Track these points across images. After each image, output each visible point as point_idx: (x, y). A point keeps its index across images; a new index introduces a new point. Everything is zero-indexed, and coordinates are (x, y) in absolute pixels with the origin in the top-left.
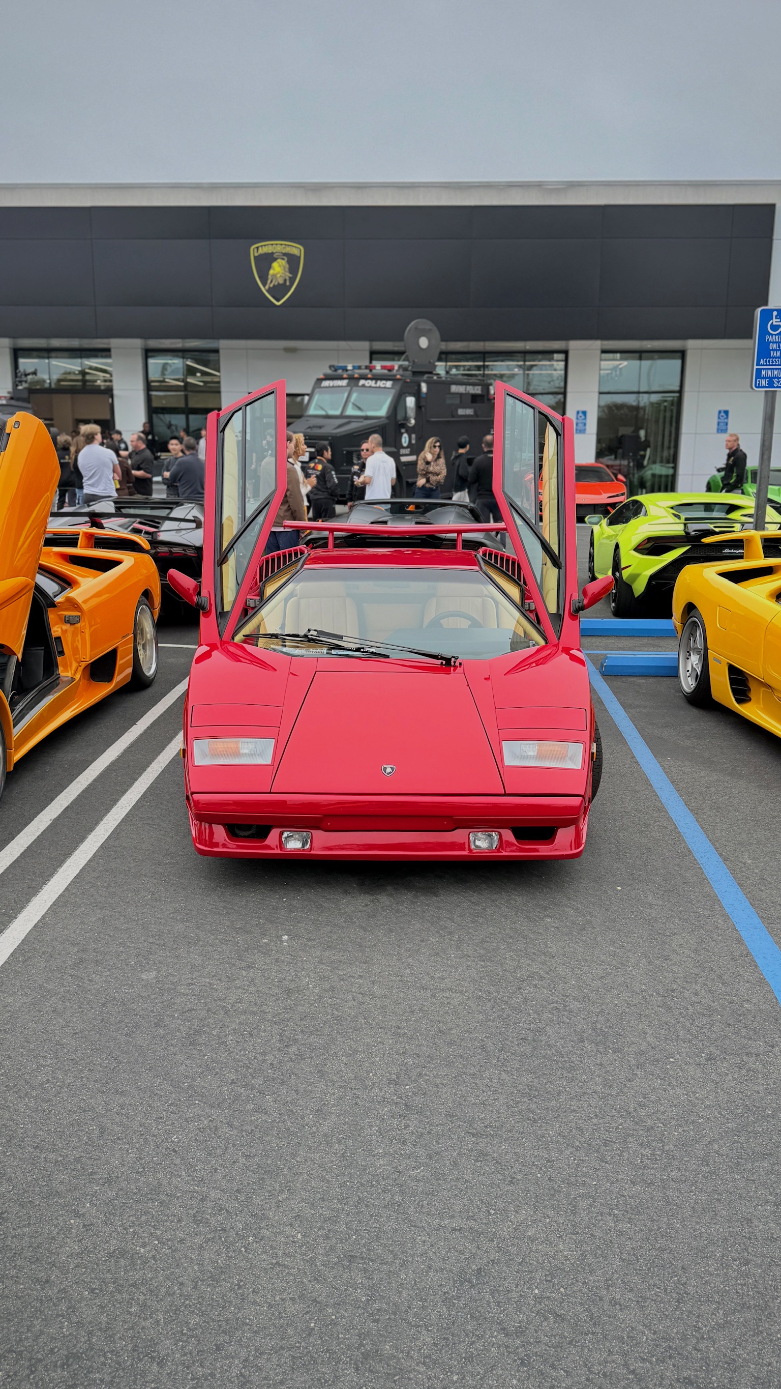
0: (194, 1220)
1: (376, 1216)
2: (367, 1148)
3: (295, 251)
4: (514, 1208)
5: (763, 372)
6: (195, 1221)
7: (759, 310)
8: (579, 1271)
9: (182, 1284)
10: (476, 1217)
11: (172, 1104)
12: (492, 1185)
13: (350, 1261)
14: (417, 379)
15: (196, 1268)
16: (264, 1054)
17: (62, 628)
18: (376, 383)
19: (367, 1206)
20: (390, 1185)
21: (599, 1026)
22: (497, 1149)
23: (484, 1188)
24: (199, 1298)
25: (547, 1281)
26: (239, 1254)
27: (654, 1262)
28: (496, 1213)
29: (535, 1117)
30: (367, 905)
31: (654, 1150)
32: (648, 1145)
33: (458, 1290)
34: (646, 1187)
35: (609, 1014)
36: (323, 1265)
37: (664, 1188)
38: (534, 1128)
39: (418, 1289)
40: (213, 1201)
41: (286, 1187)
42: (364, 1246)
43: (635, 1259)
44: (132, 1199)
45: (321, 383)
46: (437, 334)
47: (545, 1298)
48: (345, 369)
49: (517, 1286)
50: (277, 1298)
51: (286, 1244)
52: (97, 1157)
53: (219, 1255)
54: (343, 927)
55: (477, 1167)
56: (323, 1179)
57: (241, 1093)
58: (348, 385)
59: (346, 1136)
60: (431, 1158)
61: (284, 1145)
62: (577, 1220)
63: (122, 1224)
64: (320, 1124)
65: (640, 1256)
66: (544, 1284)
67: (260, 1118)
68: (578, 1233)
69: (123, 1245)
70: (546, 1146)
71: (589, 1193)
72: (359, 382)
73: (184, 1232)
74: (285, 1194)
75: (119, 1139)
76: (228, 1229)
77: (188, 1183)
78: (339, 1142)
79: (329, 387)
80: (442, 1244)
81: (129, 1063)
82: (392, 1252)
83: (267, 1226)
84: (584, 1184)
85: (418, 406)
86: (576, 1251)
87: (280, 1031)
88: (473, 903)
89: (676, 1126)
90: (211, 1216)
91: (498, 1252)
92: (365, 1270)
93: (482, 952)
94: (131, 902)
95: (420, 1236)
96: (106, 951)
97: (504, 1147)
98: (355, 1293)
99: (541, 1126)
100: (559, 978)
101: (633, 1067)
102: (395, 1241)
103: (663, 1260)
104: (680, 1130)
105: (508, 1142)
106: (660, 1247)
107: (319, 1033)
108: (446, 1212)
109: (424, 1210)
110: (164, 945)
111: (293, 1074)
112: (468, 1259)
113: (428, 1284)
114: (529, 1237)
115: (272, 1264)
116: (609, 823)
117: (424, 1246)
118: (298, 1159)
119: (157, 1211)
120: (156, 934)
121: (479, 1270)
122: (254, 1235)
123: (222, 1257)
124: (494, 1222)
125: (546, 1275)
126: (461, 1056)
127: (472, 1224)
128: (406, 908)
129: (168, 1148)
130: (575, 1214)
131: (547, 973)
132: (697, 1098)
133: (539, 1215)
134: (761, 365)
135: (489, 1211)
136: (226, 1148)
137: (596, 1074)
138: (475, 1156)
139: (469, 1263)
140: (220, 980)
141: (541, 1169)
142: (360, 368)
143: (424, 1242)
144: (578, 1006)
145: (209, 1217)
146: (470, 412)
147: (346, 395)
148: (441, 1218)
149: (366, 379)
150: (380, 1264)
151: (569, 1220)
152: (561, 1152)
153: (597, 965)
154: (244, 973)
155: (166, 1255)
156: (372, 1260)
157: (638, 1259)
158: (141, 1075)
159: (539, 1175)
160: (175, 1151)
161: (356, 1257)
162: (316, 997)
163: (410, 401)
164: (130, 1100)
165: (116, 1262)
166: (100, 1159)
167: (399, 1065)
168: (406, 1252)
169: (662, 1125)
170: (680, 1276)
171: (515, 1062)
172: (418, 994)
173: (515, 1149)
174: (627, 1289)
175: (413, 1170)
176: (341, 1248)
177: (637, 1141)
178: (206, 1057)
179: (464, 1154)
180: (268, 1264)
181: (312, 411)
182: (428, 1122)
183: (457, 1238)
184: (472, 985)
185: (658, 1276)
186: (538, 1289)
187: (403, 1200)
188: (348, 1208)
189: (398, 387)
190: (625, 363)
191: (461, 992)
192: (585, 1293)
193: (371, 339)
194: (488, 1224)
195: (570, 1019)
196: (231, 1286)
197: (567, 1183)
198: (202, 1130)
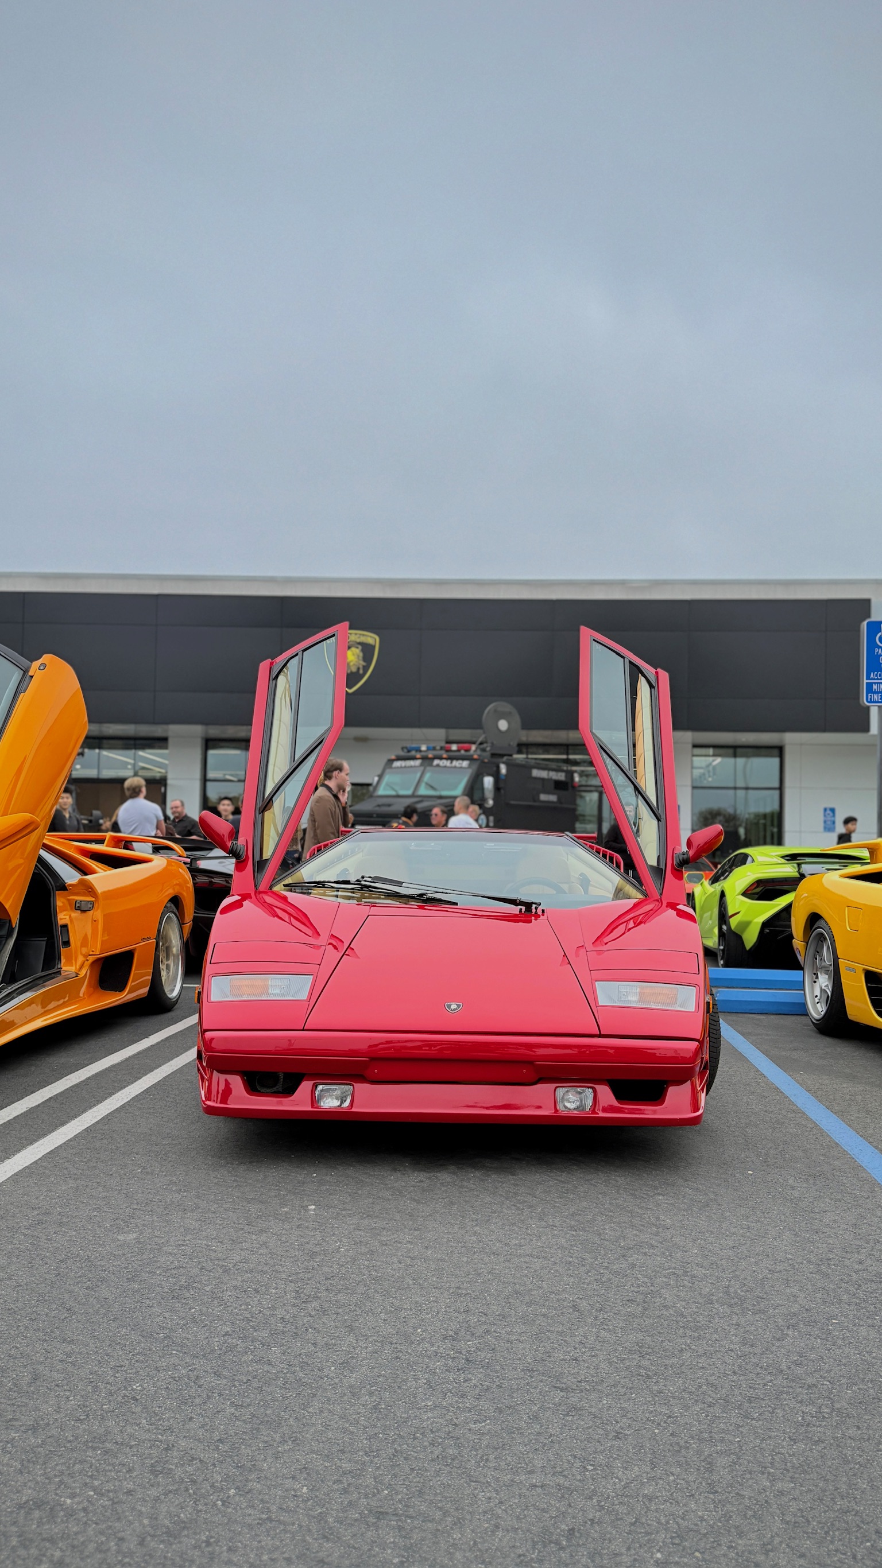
0: (151, 1470)
1: (419, 1469)
2: (410, 1400)
3: (370, 641)
4: (622, 1464)
5: (875, 687)
6: (152, 1472)
7: (865, 623)
8: (721, 1533)
9: (122, 1539)
10: (566, 1473)
11: (138, 1354)
12: (589, 1440)
13: (378, 1518)
14: (495, 760)
15: (146, 1522)
16: (274, 1308)
17: (70, 916)
18: (451, 763)
19: (406, 1459)
20: (441, 1438)
21: (732, 1290)
22: (596, 1404)
23: (577, 1442)
24: (145, 1555)
25: (673, 1544)
26: (212, 1508)
27: (832, 1525)
28: (595, 1469)
29: (649, 1373)
30: (422, 1181)
31: (820, 1407)
32: (812, 1402)
33: (540, 1552)
34: (812, 1445)
35: (745, 1279)
36: (338, 1522)
37: (838, 1446)
38: (648, 1383)
39: (480, 1550)
40: (182, 1451)
41: (290, 1438)
42: (400, 1501)
43: (804, 1521)
44: (65, 1447)
45: (392, 764)
46: (517, 718)
47: (672, 1563)
48: (419, 750)
49: (629, 1549)
50: (265, 1557)
51: (284, 1498)
52: (23, 1404)
53: (182, 1508)
54: (389, 1200)
55: (568, 1421)
56: (344, 1430)
57: (237, 1345)
58: (421, 765)
59: (381, 1388)
60: (501, 1412)
61: (291, 1395)
62: (715, 1478)
63: (45, 1473)
64: (346, 1376)
65: (812, 1518)
66: (669, 1547)
67: (260, 1369)
68: (716, 1492)
69: (41, 1496)
70: (666, 1401)
71: (729, 1450)
72: (433, 762)
73: (134, 1482)
74: (288, 1445)
75: (58, 1386)
76: (199, 1481)
77: (149, 1432)
78: (371, 1394)
79: (401, 767)
80: (517, 1501)
81: (87, 1313)
82: (440, 1509)
83: (258, 1478)
84: (722, 1440)
85: (497, 788)
86: (715, 1511)
87: (298, 1289)
88: (562, 1181)
89: (848, 1384)
90: (176, 1466)
91: (600, 1511)
92: (400, 1528)
93: (573, 1223)
94: (114, 1175)
95: (483, 1492)
96: (74, 1215)
97: (605, 1402)
98: (382, 1553)
99: (657, 1382)
100: (677, 1248)
101: (782, 1328)
102: (446, 1498)
103: (847, 1523)
104: (855, 1388)
105: (611, 1397)
106: (841, 1509)
107: (349, 1291)
108: (523, 1467)
109: (490, 1464)
110: (152, 1211)
111: (311, 1328)
112: (553, 1517)
113: (494, 1545)
114: (645, 1496)
115: (260, 1519)
116: (733, 1121)
117: (490, 1502)
118: (311, 1410)
119: (98, 1460)
120: (142, 1203)
121: (572, 1531)
122: (237, 1488)
123: (186, 1511)
124: (593, 1479)
125: (672, 1538)
126: (544, 1315)
127: (561, 1480)
128: (474, 1184)
129: (125, 1396)
130: (711, 1472)
131: (661, 1243)
132: (873, 1358)
133: (659, 1472)
134: (872, 679)
135: (584, 1467)
136: (209, 1397)
137: (732, 1333)
138: (563, 1410)
139: (556, 1523)
140: (221, 1242)
141: (659, 1424)
142: (434, 749)
143: (490, 1498)
144: (703, 1272)
145: (173, 1467)
146: (553, 798)
147: (418, 775)
148: (515, 1473)
149: (441, 758)
150: (423, 1521)
151: (702, 1478)
152: (687, 1407)
153: (727, 1236)
154: (254, 1237)
155: (103, 1507)
156: (411, 1517)
157: (808, 1521)
158: (100, 1325)
159: (656, 1431)
160: (135, 1399)
161: (387, 1513)
162: (349, 1259)
163: (488, 781)
164: (80, 1349)
165: (28, 1513)
166: (26, 1405)
167: (459, 1322)
168: (463, 1509)
169: (828, 1383)
170: (875, 1541)
171: (619, 1321)
172: (486, 1259)
173: (621, 1404)
174: (796, 1554)
175: (474, 1424)
176: (365, 1503)
177: (794, 1398)
178: (193, 1310)
179: (549, 1408)
180: (254, 1520)
181: (381, 791)
182: (498, 1377)
183: (539, 1495)
184: (560, 1252)
185: (840, 1540)
186: (662, 1553)
187: (459, 1453)
188: (379, 1460)
189: (475, 766)
190: (719, 760)
191: (545, 1258)
192: (733, 1558)
193: (447, 727)
194: (584, 1480)
195: (693, 1284)
196: (195, 1543)
197: (698, 1439)
198: (177, 1379)
